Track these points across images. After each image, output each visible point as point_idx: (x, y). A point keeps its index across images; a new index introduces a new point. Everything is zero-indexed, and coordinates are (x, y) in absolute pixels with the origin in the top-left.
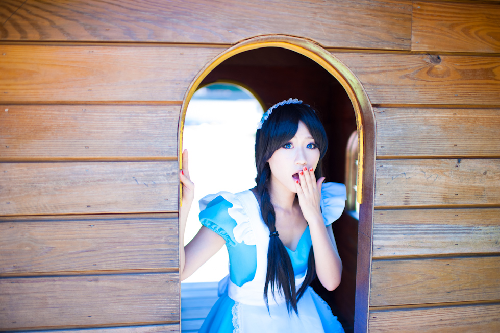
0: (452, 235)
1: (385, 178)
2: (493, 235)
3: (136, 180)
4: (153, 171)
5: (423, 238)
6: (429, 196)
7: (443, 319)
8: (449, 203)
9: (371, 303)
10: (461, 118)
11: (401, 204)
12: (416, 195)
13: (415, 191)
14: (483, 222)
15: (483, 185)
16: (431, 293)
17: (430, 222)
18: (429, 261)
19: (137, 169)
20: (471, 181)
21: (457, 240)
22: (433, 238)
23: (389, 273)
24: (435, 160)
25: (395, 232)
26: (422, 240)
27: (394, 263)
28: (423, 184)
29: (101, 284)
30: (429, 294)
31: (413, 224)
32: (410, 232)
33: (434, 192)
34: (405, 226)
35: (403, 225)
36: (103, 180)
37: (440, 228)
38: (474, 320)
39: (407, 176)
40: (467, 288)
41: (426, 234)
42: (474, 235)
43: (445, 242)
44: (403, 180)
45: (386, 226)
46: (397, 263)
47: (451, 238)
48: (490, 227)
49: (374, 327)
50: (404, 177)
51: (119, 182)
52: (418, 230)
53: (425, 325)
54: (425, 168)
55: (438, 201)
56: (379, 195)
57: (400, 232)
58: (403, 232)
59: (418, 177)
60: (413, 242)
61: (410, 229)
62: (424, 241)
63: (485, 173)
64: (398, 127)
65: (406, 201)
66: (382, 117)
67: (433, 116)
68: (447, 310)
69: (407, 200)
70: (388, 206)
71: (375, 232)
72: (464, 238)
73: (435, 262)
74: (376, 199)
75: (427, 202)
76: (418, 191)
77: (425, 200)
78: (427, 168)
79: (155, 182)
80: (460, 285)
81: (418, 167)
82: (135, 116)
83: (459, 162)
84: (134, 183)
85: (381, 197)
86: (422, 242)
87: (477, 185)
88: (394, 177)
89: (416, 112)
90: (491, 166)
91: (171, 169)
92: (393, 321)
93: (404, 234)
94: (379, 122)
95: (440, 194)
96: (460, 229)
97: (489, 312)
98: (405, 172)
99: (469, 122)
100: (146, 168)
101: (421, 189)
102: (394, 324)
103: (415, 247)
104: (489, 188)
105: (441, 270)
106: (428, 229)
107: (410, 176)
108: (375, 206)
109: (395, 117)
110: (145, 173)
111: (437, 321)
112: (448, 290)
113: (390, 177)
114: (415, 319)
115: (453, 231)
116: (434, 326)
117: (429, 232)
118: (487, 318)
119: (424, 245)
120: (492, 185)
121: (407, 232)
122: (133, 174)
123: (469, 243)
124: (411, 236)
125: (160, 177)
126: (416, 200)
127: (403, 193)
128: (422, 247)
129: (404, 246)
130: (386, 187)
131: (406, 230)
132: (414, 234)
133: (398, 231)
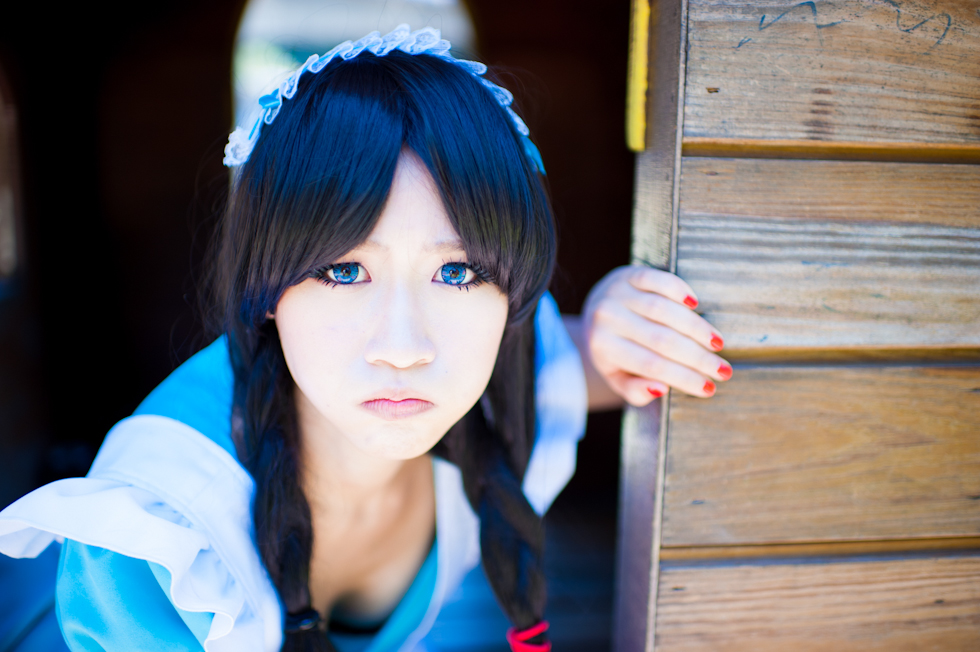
1: (731, 23)
5: (882, 279)
6: (912, 106)
7: (947, 597)
9: (667, 533)
11: (795, 136)
12: (858, 101)
13: (854, 81)
16: (907, 500)
17: (915, 217)
18: (903, 375)
22: (924, 281)
23: (741, 417)
25: (768, 251)
26: (877, 288)
27: (763, 377)
28: (888, 57)
30: (897, 502)
31: (844, 221)
32: (830, 253)
33: (932, 91)
34: (812, 228)
35: (801, 223)
37: (952, 243)
39: (824, 18)
41: (894, 262)
43: (969, 301)
44: (805, 35)
45: (732, 224)
46: (775, 377)
49: (676, 623)
50: (810, 20)
52: (861, 247)
53: (875, 618)
55: (950, 129)
56: (701, 91)
57: (787, 252)
58: (799, 251)
60: (843, 295)
61: (829, 239)
62: (888, 293)
65: (816, 123)
68: (965, 567)
69: (823, 118)
70: (742, 142)
71: (684, 248)
73: (927, 380)
74: (688, 110)
75: (904, 130)
76: (866, 82)
77: (896, 124)
85: (713, 100)
86: (878, 296)
88: (769, 18)
92: (751, 604)
93: (806, 261)
95: (958, 100)
101: (879, 77)
102: (756, 614)
103: (851, 315)
105: (950, 409)
106: (904, 242)
107: (833, 17)
108: (687, 140)
111: (924, 606)
112: (975, 491)
113: (750, 17)
114: (840, 599)
116: (913, 623)
117: (907, 255)
119: (884, 309)
121: (819, 252)
124: (834, 268)
126: (858, 120)
127: (806, 91)
128: (878, 317)
129: (804, 311)
130: (733, 58)
131: (813, 245)
132: (847, 261)
133: (780, 245)
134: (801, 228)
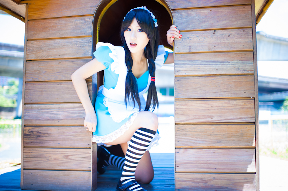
0: (214, 65)
2: (236, 65)
4: (83, 41)
5: (199, 67)
6: (201, 47)
7: (213, 106)
8: (211, 50)
10: (214, 12)
11: (188, 51)
12: (194, 47)
13: (194, 45)
14: (230, 59)
15: (228, 41)
16: (206, 93)
17: (203, 59)
18: (203, 78)
19: (77, 41)
20: (222, 40)
21: (217, 68)
22: (204, 67)
23: (184, 83)
24: (203, 31)
25: (185, 64)
26: (199, 68)
27: (186, 78)
28: (198, 42)
29: (62, 86)
30: (204, 93)
31: (194, 60)
32: (193, 64)
33: (203, 45)
35: (189, 61)
36: (65, 45)
37: (208, 62)
38: (230, 108)
39: (190, 39)
40: (224, 91)
41: (201, 65)
42: (226, 65)
43: (211, 69)
44: (188, 41)
45: (181, 61)
47: (214, 66)
48: (234, 61)
49: (178, 108)
50: (188, 39)
51: (71, 46)
52: (196, 63)
53: (203, 109)
54: (198, 35)
55: (206, 49)
56: (176, 47)
57: (187, 64)
59: (195, 39)
60: (195, 68)
61: (192, 62)
63: (229, 36)
64: (184, 18)
65: (190, 50)
66: (176, 14)
67: (200, 12)
70: (181, 52)
72: (220, 66)
73: (207, 78)
74: (175, 49)
75: (200, 50)
78: (199, 35)
79: (84, 45)
80: (220, 90)
81: (195, 35)
82: (77, 21)
83: (215, 31)
84: (76, 46)
85: (178, 48)
87: (225, 41)
88: (183, 39)
89: (192, 11)
90: (232, 32)
91: (89, 40)
92: (187, 106)
93: (190, 65)
94: (175, 16)
95: (206, 46)
96: (219, 62)
97: (238, 103)
98: (188, 37)
99: (218, 13)
100: (80, 40)
101: (197, 44)
102: (188, 108)
103: (196, 71)
104: (232, 43)
105: (210, 82)
106: (202, 62)
107: (191, 39)
109: (182, 14)
110: (80, 42)
111: (210, 107)
112: (214, 92)
114: (198, 106)
115: (215, 63)
116: (209, 109)
117: (202, 64)
118: (237, 107)
119: (200, 70)
120: (233, 41)
122: (76, 43)
123: (224, 69)
124: (193, 66)
125: (85, 43)
126: (195, 49)
127: (188, 46)
128: (199, 71)
129: (190, 70)
130: (180, 44)
131: (190, 63)
132: (195, 65)
133: (187, 63)
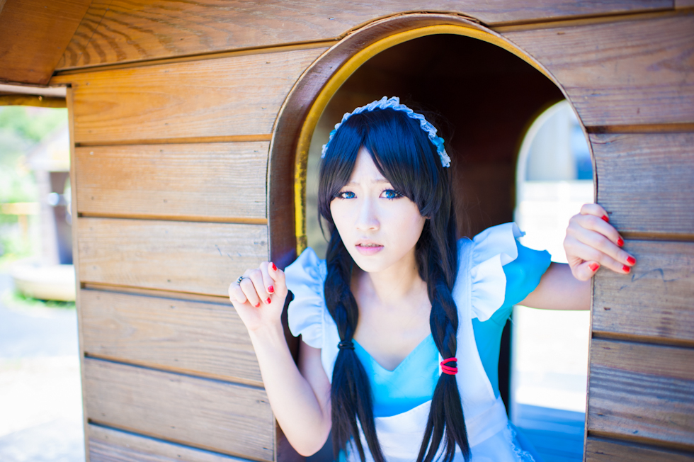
1: (616, 278)
3: (219, 249)
4: (238, 237)
11: (652, 334)
12: (688, 319)
13: (686, 309)
19: (220, 234)
25: (638, 389)
27: (635, 451)
29: (183, 386)
31: (681, 379)
32: (674, 394)
34: (662, 380)
35: (656, 377)
36: (184, 246)
39: (668, 277)
44: (657, 285)
45: (617, 374)
46: (643, 452)
50: (660, 277)
56: (602, 309)
57: (648, 391)
58: (655, 391)
60: (681, 417)
64: (644, 173)
65: (664, 329)
66: (608, 152)
69: (668, 326)
70: (623, 334)
71: (593, 382)
74: (595, 317)
79: (241, 254)
82: (217, 158)
84: (217, 253)
85: (607, 314)
88: (637, 276)
91: (260, 237)
93: (659, 396)
94: (601, 163)
98: (663, 268)
100: (230, 232)
103: (687, 428)
107: (673, 276)
108: (594, 331)
109: (638, 151)
110: (229, 240)
121: (667, 393)
122: (216, 241)
124: (676, 403)
125: (246, 247)
126: (688, 328)
127: (658, 312)
129: (658, 422)
130: (617, 294)
131: (663, 389)
132: (683, 400)
133: (644, 387)
134: (656, 380)
